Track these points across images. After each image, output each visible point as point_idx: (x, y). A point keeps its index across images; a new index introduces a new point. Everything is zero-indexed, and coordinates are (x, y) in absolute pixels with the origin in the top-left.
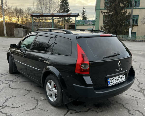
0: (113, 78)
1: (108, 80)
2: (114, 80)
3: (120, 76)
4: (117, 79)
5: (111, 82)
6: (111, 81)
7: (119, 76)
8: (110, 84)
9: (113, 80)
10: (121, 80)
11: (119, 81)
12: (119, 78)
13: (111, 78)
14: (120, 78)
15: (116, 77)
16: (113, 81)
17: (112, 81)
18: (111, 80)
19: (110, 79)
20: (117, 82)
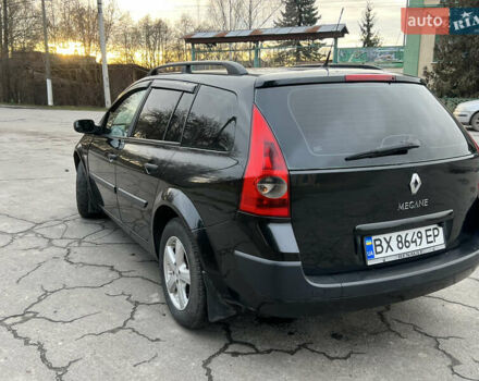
0: (387, 236)
1: (368, 243)
2: (394, 243)
3: (423, 230)
4: (409, 239)
5: (379, 249)
6: (380, 245)
7: (416, 230)
8: (373, 256)
9: (388, 243)
10: (424, 245)
11: (413, 247)
12: (415, 237)
13: (381, 237)
14: (421, 238)
15: (403, 233)
16: (389, 246)
17: (385, 245)
18: (378, 243)
19: (374, 238)
20: (405, 250)
